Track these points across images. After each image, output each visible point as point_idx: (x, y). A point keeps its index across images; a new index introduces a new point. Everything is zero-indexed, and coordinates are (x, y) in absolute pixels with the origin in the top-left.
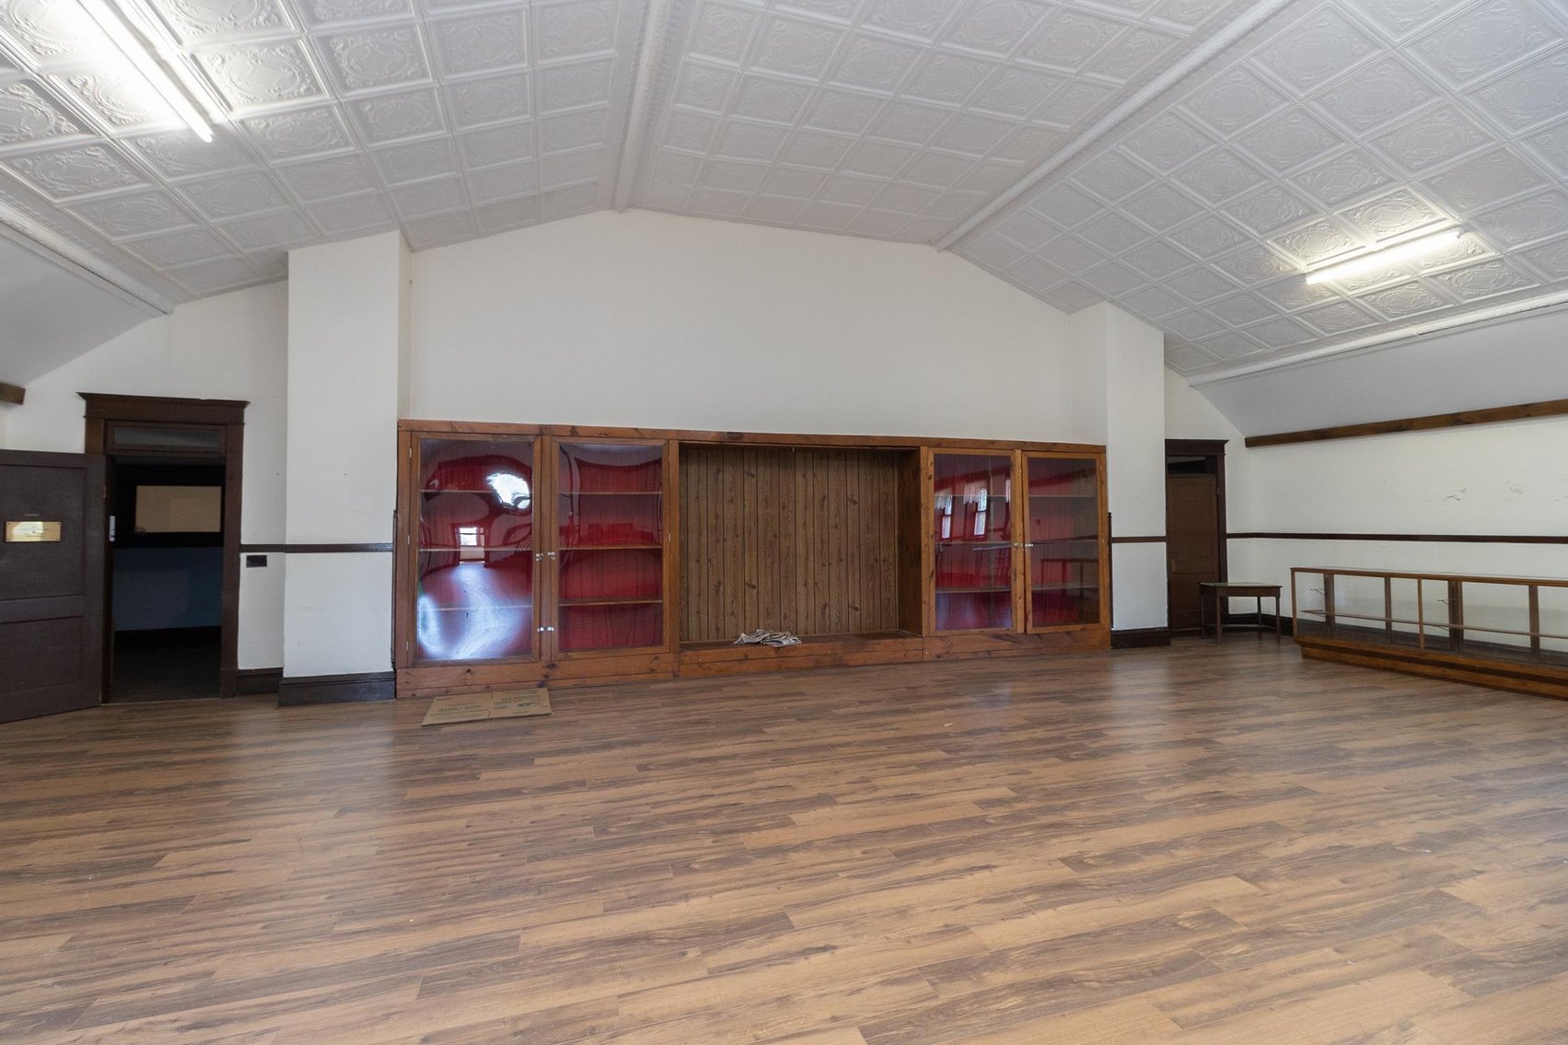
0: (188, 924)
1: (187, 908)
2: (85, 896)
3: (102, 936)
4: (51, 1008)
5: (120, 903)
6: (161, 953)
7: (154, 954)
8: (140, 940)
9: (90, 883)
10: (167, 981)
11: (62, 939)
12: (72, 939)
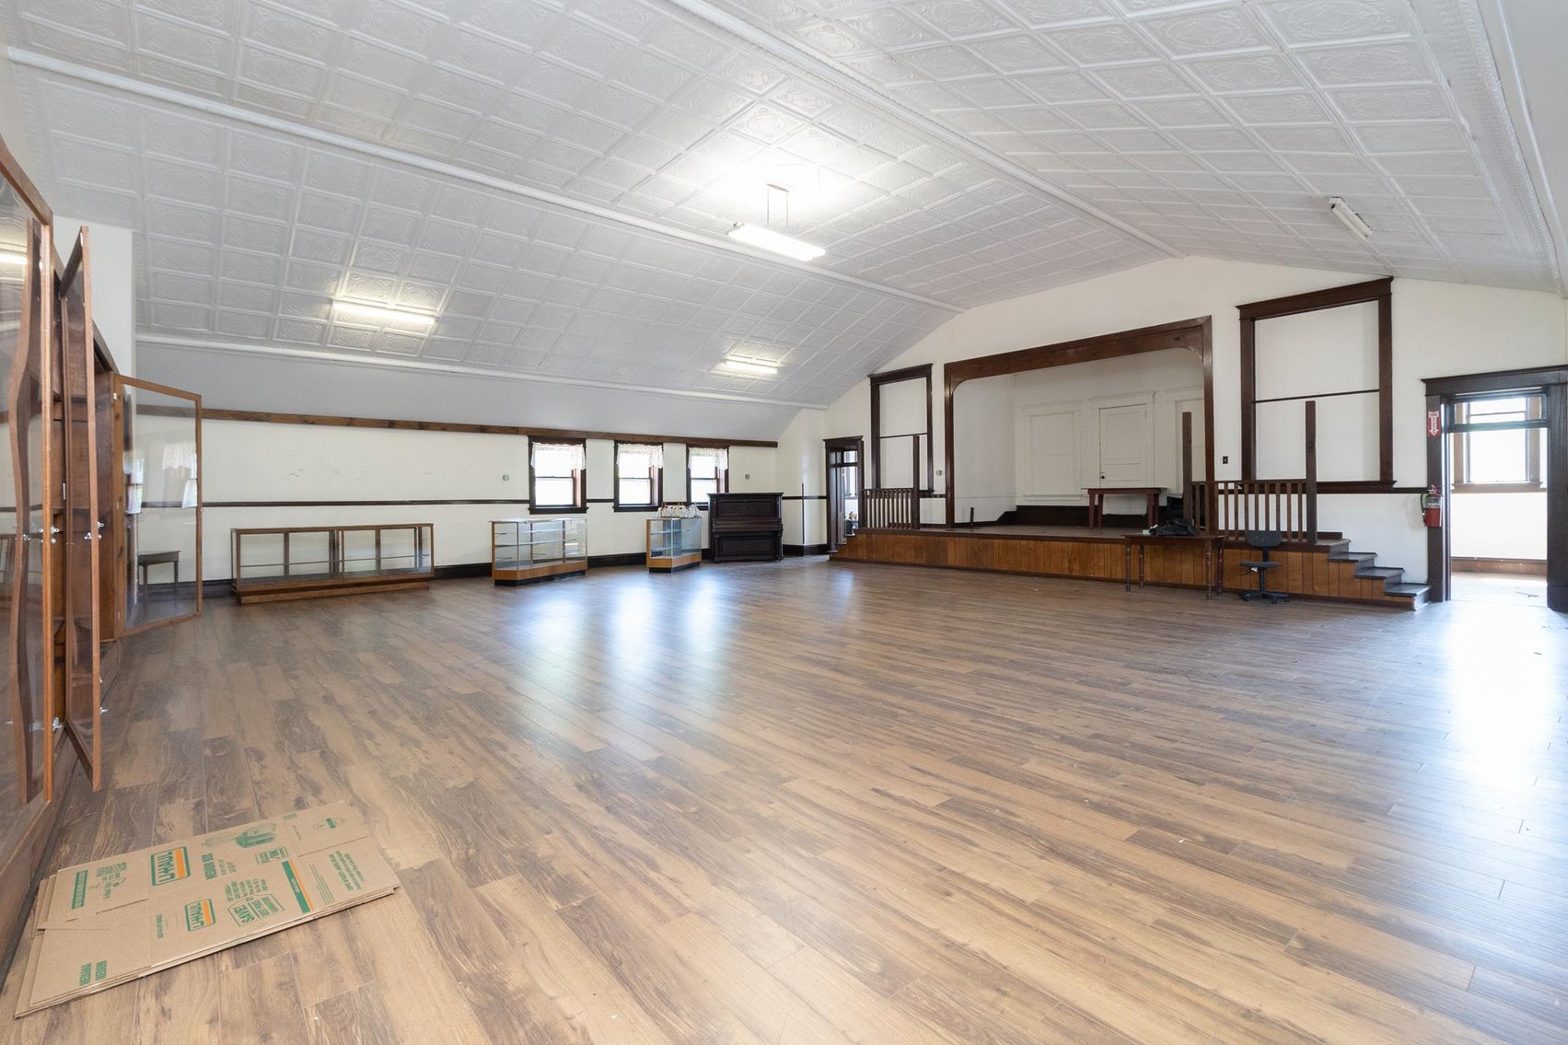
0: (962, 745)
1: (955, 755)
2: (1006, 794)
3: (1006, 759)
4: (1037, 735)
5: (989, 777)
6: (984, 737)
7: (987, 738)
8: (990, 748)
9: (999, 805)
10: (988, 725)
11: (1027, 766)
12: (1022, 764)
